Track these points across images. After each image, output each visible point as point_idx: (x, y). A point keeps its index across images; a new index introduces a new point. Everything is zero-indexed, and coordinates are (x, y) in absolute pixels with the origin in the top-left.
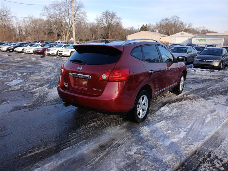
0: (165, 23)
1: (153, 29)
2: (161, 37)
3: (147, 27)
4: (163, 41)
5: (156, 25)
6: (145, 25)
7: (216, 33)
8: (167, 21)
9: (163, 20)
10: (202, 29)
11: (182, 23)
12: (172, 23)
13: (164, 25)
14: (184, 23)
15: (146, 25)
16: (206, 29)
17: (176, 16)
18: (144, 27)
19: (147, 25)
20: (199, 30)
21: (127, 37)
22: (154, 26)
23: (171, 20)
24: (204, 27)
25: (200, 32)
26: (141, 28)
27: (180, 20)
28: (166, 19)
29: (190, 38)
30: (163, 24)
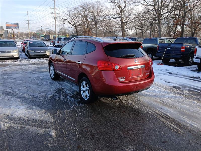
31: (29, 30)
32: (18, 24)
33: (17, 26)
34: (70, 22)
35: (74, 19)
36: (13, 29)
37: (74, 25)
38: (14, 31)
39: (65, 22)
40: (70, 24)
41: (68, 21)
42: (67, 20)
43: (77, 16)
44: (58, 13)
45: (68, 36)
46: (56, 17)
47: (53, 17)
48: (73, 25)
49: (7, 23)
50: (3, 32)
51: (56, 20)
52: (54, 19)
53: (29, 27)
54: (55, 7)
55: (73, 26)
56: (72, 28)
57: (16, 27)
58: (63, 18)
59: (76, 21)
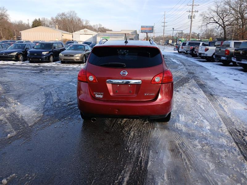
0: (61, 18)
1: (48, 24)
2: (63, 34)
3: (40, 22)
4: (67, 39)
5: (51, 20)
6: (37, 19)
7: (111, 31)
8: (64, 17)
9: (59, 15)
10: (99, 27)
11: (79, 20)
12: (69, 19)
13: (60, 21)
14: (81, 20)
15: (39, 19)
16: (102, 26)
17: (73, 11)
18: (37, 22)
19: (41, 19)
20: (96, 28)
21: (21, 33)
22: (49, 21)
23: (68, 15)
24: (100, 25)
25: (97, 29)
26: (33, 23)
27: (77, 16)
28: (63, 14)
29: (93, 35)
30: (60, 19)
31: (164, 33)
32: (153, 27)
33: (152, 29)
34: (217, 21)
35: (224, 16)
36: (147, 33)
37: (223, 25)
38: (148, 35)
39: (209, 22)
40: (217, 24)
41: (214, 20)
42: (212, 19)
43: (229, 12)
44: (196, 11)
45: (211, 39)
46: (193, 16)
47: (189, 16)
48: (220, 25)
49: (142, 27)
50: (134, 36)
51: (193, 19)
52: (191, 18)
53: (164, 30)
54: (193, 4)
55: (220, 27)
56: (219, 29)
57: (150, 31)
58: (208, 16)
59: (226, 19)
